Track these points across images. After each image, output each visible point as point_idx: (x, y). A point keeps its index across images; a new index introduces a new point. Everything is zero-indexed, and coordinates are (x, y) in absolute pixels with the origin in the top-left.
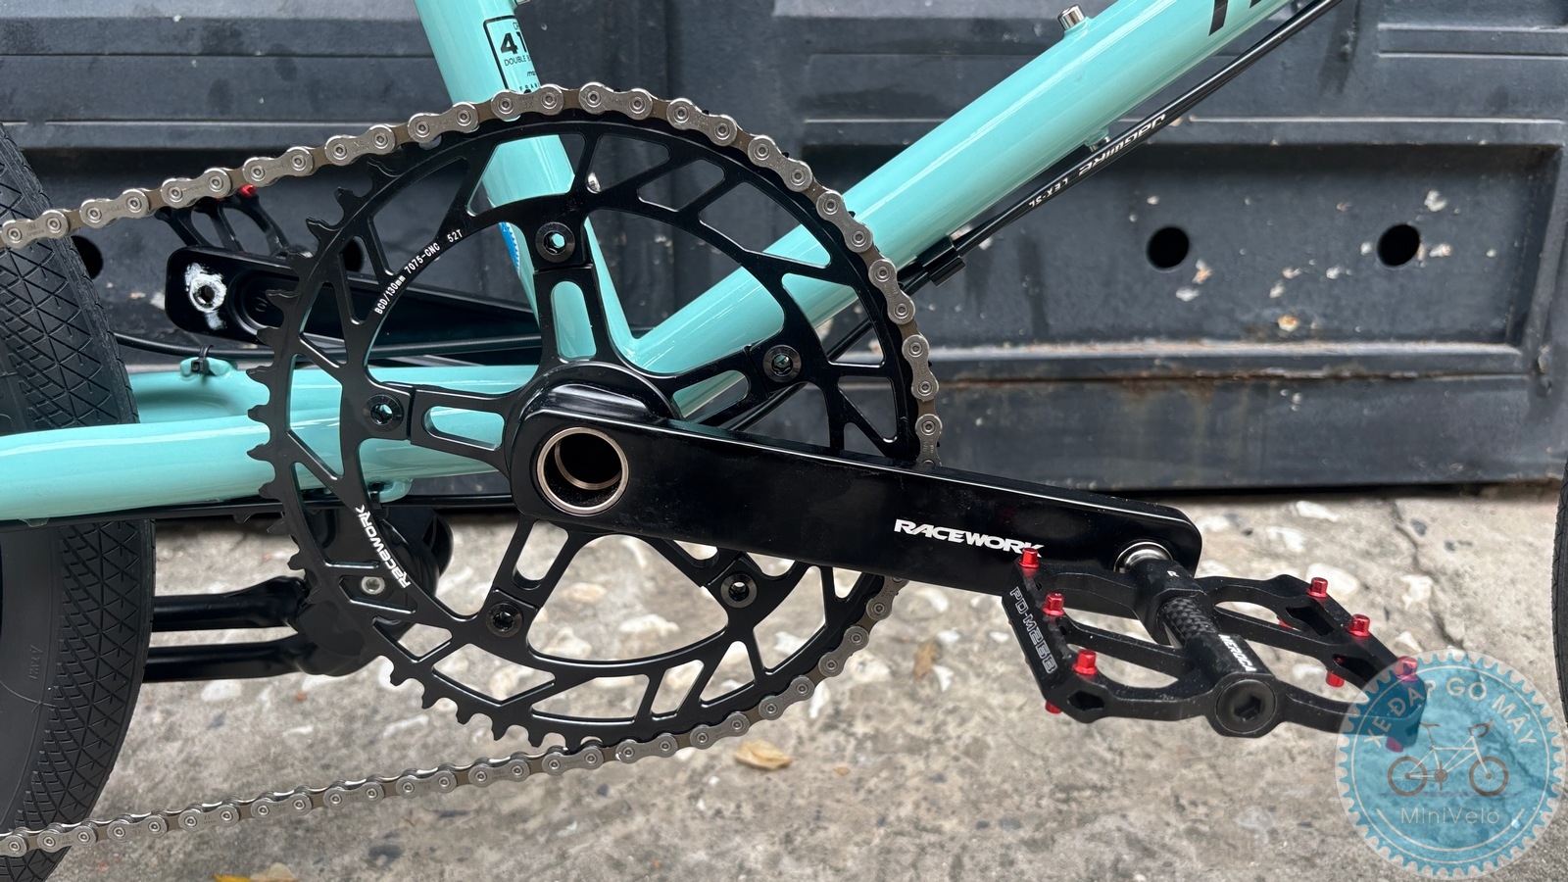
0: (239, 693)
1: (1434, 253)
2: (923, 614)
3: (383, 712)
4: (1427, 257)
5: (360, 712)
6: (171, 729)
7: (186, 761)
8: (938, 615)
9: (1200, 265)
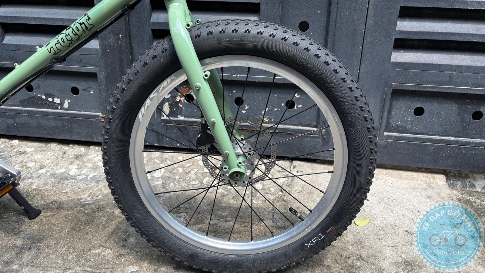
0: (44, 172)
1: (298, 107)
2: (175, 173)
3: (67, 179)
4: (297, 107)
5: (64, 178)
6: (31, 177)
7: (31, 183)
8: (179, 173)
9: (246, 106)
